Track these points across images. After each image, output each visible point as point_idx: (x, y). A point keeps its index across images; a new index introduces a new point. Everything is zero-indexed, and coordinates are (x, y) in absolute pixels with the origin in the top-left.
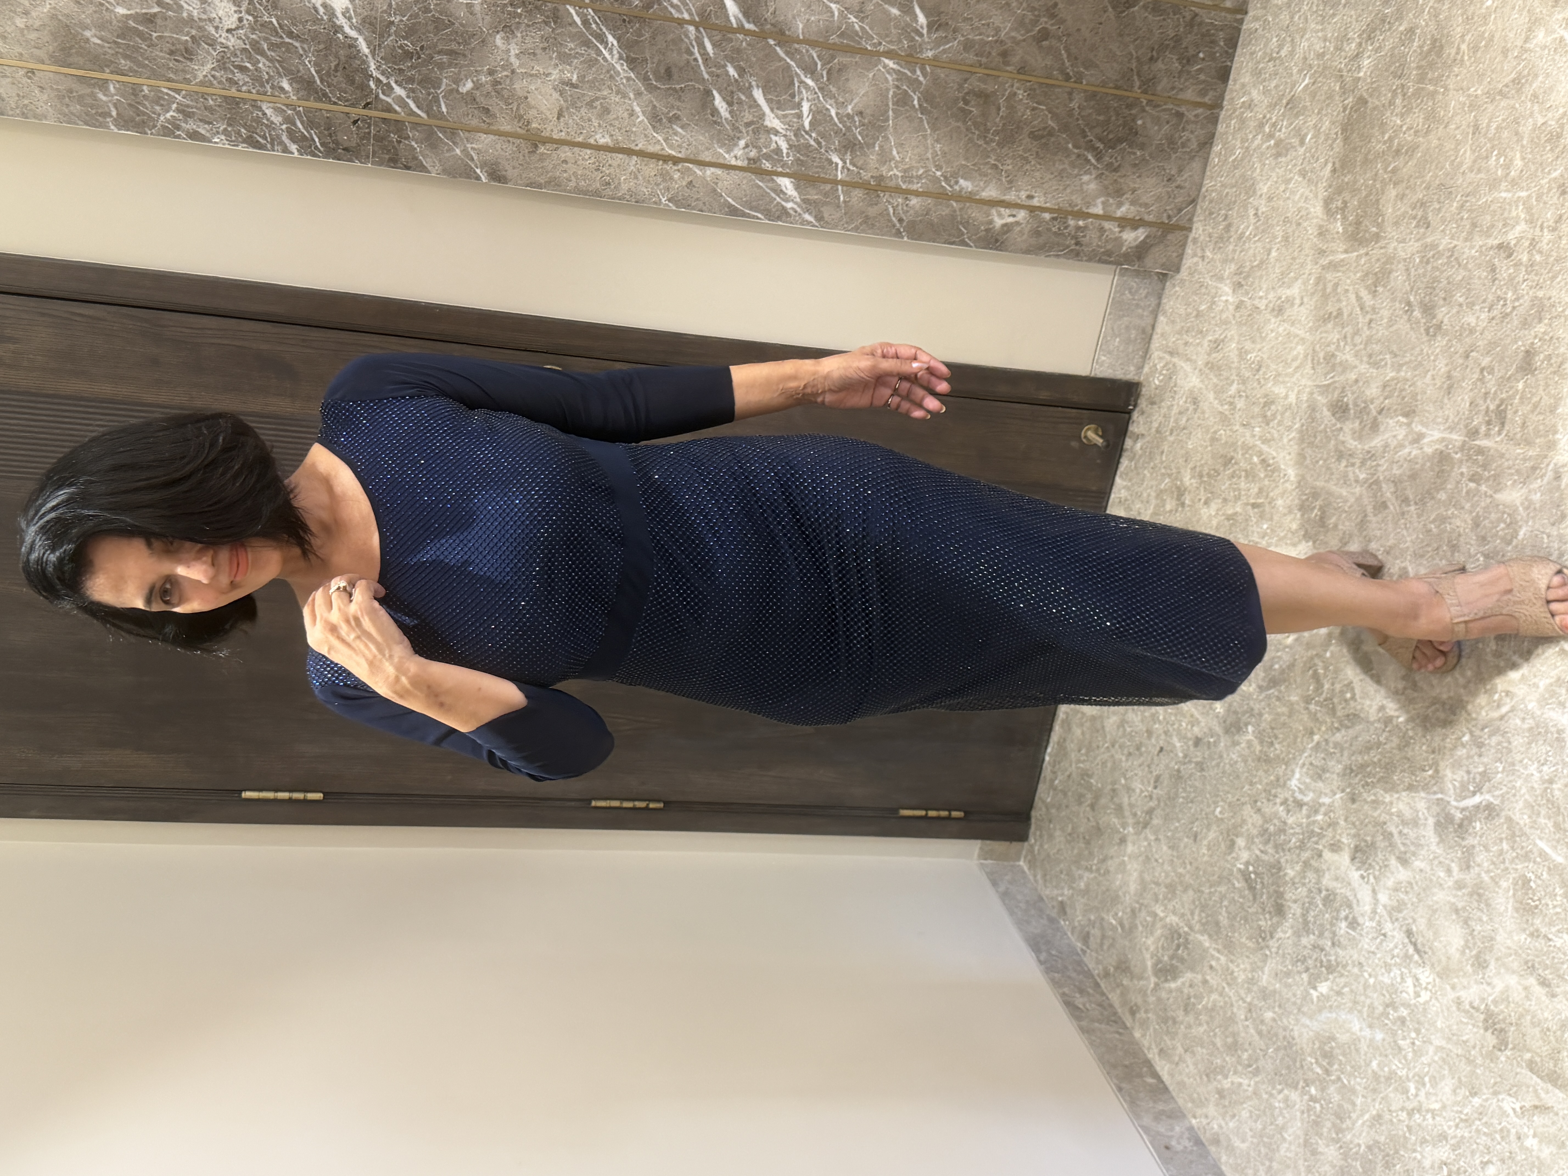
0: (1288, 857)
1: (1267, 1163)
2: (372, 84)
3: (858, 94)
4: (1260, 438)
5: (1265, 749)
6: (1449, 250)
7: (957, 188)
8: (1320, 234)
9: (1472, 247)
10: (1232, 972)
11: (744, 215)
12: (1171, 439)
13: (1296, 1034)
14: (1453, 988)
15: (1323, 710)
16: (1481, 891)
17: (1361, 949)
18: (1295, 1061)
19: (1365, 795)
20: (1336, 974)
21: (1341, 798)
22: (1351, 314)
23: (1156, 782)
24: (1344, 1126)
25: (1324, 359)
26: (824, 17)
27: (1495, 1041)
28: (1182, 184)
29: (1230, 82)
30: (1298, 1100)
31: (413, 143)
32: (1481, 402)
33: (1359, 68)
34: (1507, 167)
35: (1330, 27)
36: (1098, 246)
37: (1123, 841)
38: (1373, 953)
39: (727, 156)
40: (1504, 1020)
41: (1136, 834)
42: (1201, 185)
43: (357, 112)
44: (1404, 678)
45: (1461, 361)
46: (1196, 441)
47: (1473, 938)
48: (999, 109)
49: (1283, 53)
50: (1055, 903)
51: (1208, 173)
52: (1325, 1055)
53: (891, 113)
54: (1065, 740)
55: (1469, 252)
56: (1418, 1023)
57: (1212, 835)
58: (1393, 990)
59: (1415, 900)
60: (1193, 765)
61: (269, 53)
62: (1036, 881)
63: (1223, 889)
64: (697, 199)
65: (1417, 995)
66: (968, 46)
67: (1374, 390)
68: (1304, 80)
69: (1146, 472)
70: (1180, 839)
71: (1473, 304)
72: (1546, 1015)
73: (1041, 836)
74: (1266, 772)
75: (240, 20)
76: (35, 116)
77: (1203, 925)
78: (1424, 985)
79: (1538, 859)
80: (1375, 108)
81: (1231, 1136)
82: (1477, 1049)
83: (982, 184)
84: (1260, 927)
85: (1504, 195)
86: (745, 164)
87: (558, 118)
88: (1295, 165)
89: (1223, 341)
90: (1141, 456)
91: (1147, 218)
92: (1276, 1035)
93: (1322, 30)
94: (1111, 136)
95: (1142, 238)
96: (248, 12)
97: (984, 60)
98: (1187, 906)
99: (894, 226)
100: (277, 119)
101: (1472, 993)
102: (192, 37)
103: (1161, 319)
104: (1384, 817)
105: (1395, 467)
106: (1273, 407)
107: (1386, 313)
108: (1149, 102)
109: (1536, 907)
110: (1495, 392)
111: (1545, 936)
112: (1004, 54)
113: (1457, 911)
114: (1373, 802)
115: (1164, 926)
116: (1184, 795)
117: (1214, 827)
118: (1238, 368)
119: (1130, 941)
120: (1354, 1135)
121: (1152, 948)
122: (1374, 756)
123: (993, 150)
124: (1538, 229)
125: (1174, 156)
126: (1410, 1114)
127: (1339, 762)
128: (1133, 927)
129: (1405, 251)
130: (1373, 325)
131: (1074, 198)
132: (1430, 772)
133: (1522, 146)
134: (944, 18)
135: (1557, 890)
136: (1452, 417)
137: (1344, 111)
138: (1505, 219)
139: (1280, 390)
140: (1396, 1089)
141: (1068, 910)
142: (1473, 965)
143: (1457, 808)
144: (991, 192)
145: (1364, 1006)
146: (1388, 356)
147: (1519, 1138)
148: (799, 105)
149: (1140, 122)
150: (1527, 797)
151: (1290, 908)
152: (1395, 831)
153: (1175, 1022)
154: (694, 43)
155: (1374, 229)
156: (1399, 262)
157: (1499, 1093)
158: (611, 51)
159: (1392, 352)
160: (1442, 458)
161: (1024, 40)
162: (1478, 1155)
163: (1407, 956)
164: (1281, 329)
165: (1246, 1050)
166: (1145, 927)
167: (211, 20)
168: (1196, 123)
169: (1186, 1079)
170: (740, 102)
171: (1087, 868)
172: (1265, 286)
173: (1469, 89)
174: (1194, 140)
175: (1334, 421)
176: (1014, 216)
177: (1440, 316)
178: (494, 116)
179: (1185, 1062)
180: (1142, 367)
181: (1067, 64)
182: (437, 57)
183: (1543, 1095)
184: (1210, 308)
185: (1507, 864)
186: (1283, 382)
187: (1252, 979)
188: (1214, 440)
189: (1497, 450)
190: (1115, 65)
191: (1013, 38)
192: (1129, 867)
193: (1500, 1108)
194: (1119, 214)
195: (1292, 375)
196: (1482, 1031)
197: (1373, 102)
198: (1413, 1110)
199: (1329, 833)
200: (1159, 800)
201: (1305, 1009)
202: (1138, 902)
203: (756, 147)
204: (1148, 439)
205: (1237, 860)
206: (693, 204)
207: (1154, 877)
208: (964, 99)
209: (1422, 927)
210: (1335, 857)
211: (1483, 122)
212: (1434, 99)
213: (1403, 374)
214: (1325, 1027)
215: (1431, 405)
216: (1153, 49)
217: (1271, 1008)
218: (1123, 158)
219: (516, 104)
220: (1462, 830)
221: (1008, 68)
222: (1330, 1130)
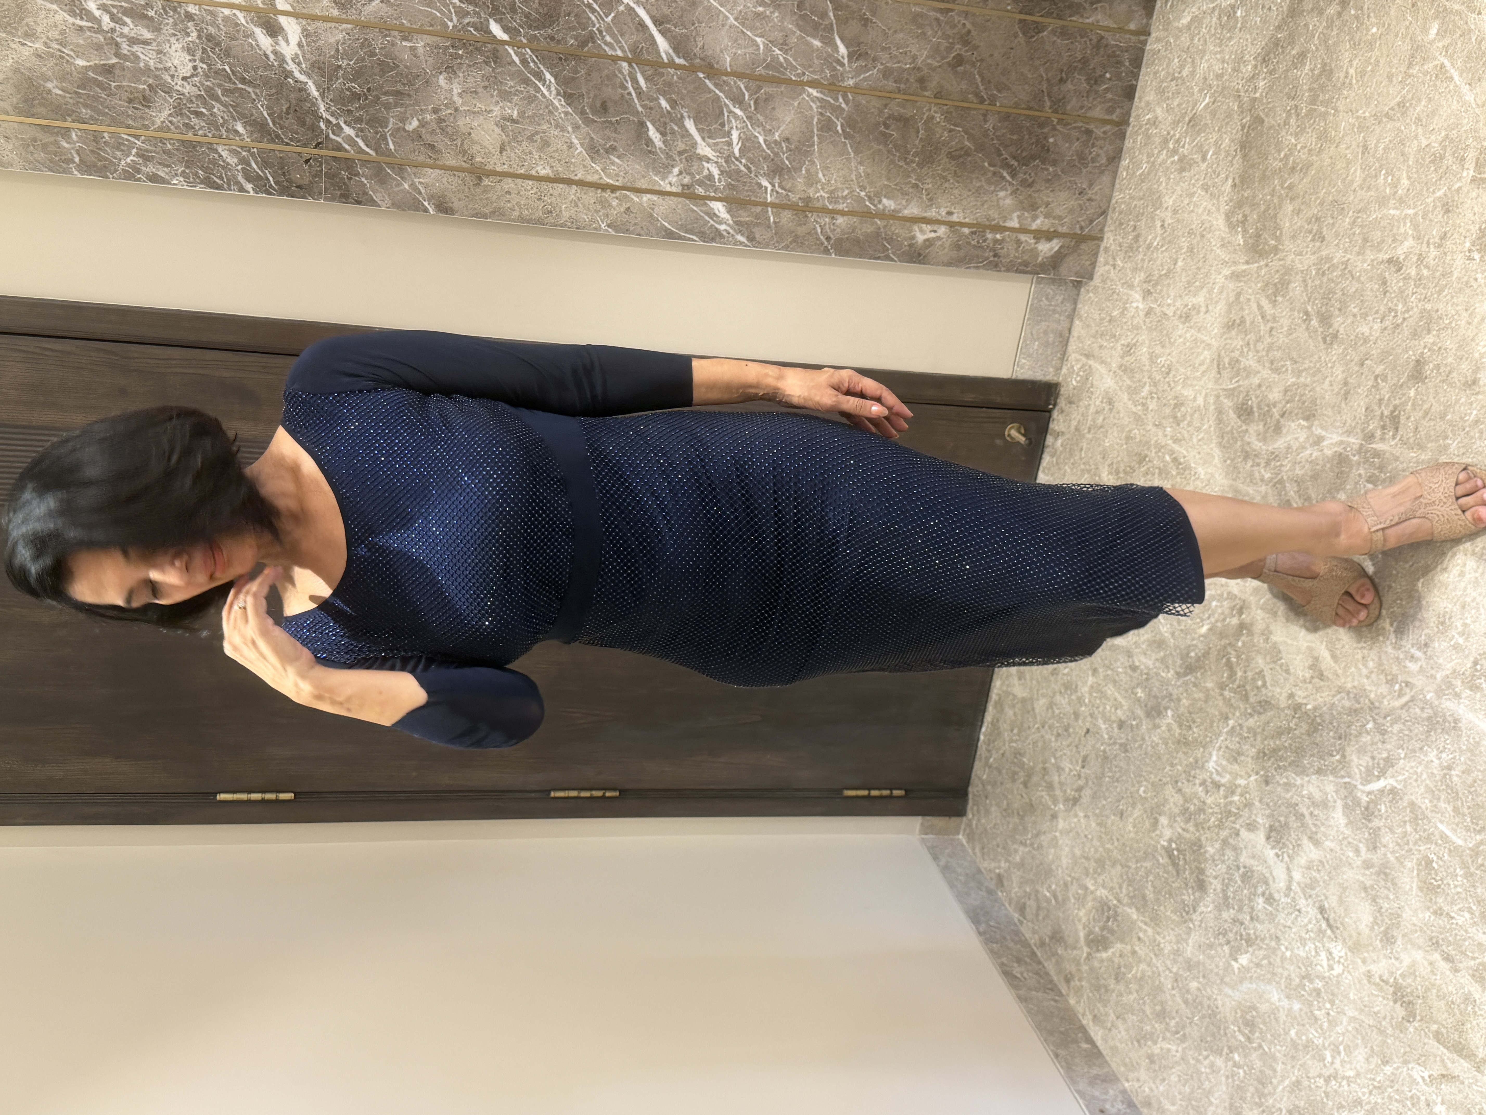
0: (1208, 836)
2: (322, 125)
3: (784, 122)
4: (1172, 437)
5: (1184, 732)
6: (1343, 263)
7: (880, 206)
8: (1223, 246)
9: (1364, 261)
10: (1159, 944)
11: (680, 238)
12: (1090, 436)
13: (1220, 1003)
14: (1364, 961)
15: (1237, 696)
16: (1388, 871)
17: (1278, 924)
18: (1219, 1028)
19: (1278, 778)
20: (1255, 947)
21: (1256, 780)
22: (1253, 322)
23: (1083, 761)
24: (1266, 1091)
25: (1229, 364)
26: (750, 50)
27: (1404, 1013)
28: (1093, 197)
29: (1136, 99)
30: (1223, 1066)
31: (363, 179)
32: (1376, 408)
33: (1255, 89)
34: (1395, 185)
35: (1227, 49)
36: (1016, 257)
37: (1054, 816)
38: (1289, 927)
39: (662, 183)
40: (1412, 992)
41: (1066, 811)
42: (1110, 198)
43: (309, 151)
44: (1310, 668)
45: (1356, 369)
46: (1111, 440)
47: (1381, 915)
48: (918, 132)
49: (1185, 73)
50: (993, 876)
51: (1117, 186)
52: (1247, 1024)
53: (816, 138)
54: (998, 721)
55: (1361, 265)
56: (1333, 994)
57: (1137, 813)
58: (1308, 963)
59: (1326, 878)
60: (1117, 747)
61: (223, 98)
62: (975, 854)
63: (1148, 864)
64: (635, 224)
65: (1331, 968)
66: (886, 73)
67: (1277, 395)
68: (1204, 99)
69: (1067, 468)
70: (1107, 817)
71: (1367, 315)
72: (1450, 988)
73: (978, 811)
74: (1185, 753)
75: (195, 68)
76: (2, 165)
77: (1131, 898)
78: (1337, 959)
79: (1440, 842)
80: (1270, 128)
81: (1162, 1099)
82: (1388, 1020)
83: (904, 202)
84: (1183, 901)
85: (1392, 212)
86: (679, 190)
87: (501, 152)
88: (1198, 179)
89: (1135, 345)
90: (1061, 453)
91: (1060, 229)
92: (1201, 1003)
93: (1220, 52)
94: (1024, 154)
95: (1056, 249)
96: (202, 61)
97: (902, 86)
98: (1115, 880)
99: (822, 244)
100: (232, 160)
101: (1381, 967)
102: (150, 86)
103: (1077, 322)
104: (1296, 799)
105: (1297, 467)
106: (1183, 409)
107: (1285, 322)
108: (1060, 121)
109: (1439, 886)
110: (1389, 399)
111: (1448, 914)
112: (922, 81)
113: (1365, 889)
114: (1286, 784)
115: (1095, 899)
116: (1110, 774)
117: (1139, 806)
118: (1149, 371)
119: (1064, 912)
120: (1275, 1100)
121: (1084, 920)
122: (1285, 740)
123: (914, 170)
124: (1424, 245)
125: (1084, 171)
126: (1327, 1080)
127: (1252, 746)
128: (1066, 900)
129: (1302, 263)
130: (1274, 333)
131: (990, 213)
132: (1338, 757)
133: (1408, 166)
134: (863, 48)
135: (1458, 870)
136: (1349, 421)
137: (1242, 130)
138: (1394, 235)
139: (1188, 393)
140: (1313, 1057)
141: (1006, 883)
142: (1381, 941)
143: (1363, 792)
144: (913, 210)
145: (1281, 978)
146: (1288, 363)
147: (1428, 1105)
148: (729, 134)
149: (1051, 140)
150: (1428, 782)
151: (1211, 883)
152: (1306, 812)
153: (1107, 990)
154: (628, 78)
155: (1273, 242)
156: (1297, 274)
157: (1409, 1062)
158: (549, 88)
159: (1292, 359)
160: (1341, 460)
161: (940, 67)
163: (1320, 931)
164: (1188, 335)
165: (1174, 1018)
166: (1077, 899)
167: (166, 69)
168: (1105, 139)
169: (1118, 1044)
170: (673, 132)
171: (1021, 842)
172: (1172, 294)
173: (1357, 111)
174: (1103, 155)
175: (1240, 423)
176: (935, 231)
177: (1336, 325)
178: (439, 152)
179: (1117, 1028)
180: (1061, 368)
181: (982, 88)
182: (384, 98)
183: (1449, 1065)
184: (1122, 314)
185: (1411, 846)
186: (1191, 385)
187: (1178, 951)
188: (1128, 438)
189: (1392, 453)
190: (1027, 87)
191: (930, 64)
192: (1060, 842)
193: (1410, 1076)
194: (1034, 226)
195: (1201, 379)
196: (1391, 1003)
197: (1268, 121)
198: (1329, 1077)
199: (1246, 813)
200: (1087, 779)
201: (1227, 980)
202: (1070, 876)
203: (689, 174)
204: (1068, 436)
205: (1161, 837)
206: (632, 229)
207: (1084, 851)
208: (885, 124)
209: (1334, 904)
210: (1251, 836)
211: (1372, 143)
212: (1325, 120)
213: (1302, 380)
214: (1246, 997)
215: (1329, 409)
216: (1062, 71)
217: (1195, 978)
218: (1036, 174)
219: (460, 140)
220: (1369, 813)
221: (926, 94)
222: (1253, 1095)
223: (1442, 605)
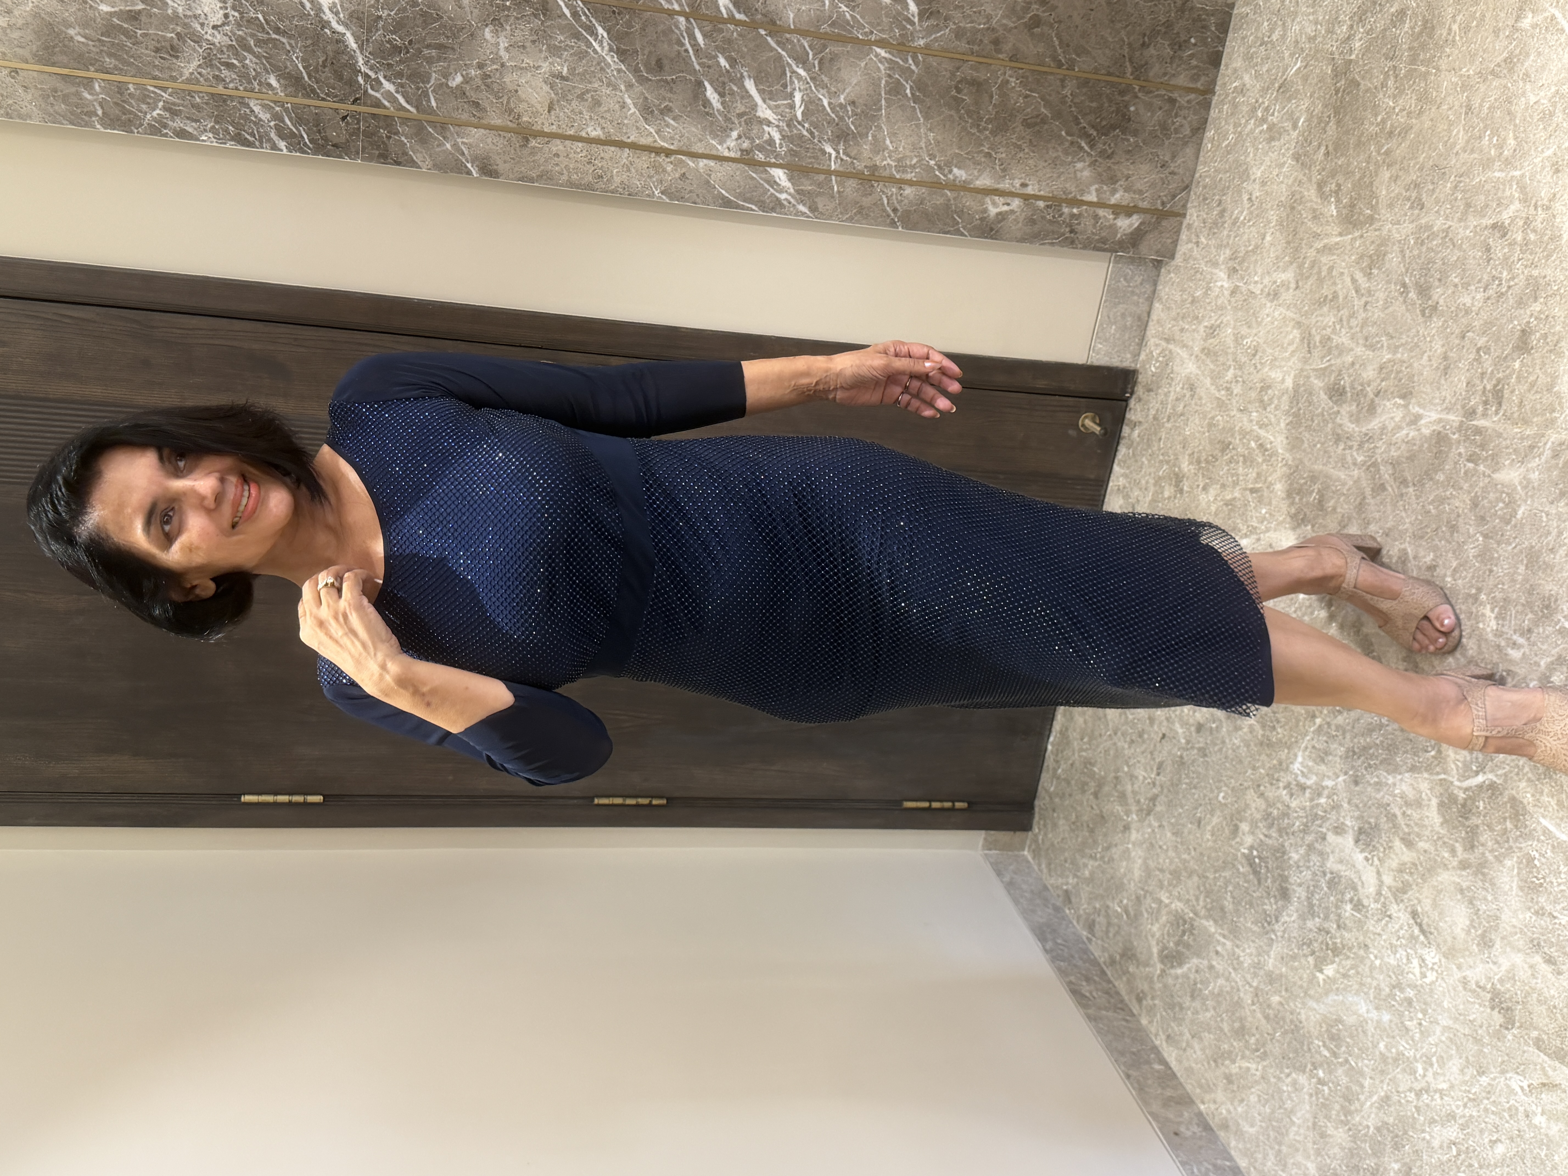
0: (1292, 841)
1: (1277, 1147)
2: (361, 80)
3: (850, 83)
4: (1258, 423)
5: (1268, 733)
6: (1443, 231)
7: (951, 177)
8: (1315, 218)
9: (1466, 228)
10: (1239, 957)
11: (738, 206)
12: (1169, 425)
13: (1303, 1017)
14: (1459, 967)
16: (1486, 871)
17: (1367, 931)
18: (1302, 1044)
19: (1368, 777)
20: (1342, 957)
21: (1344, 781)
22: (1346, 297)
23: (1158, 769)
24: (1353, 1108)
25: (1320, 342)
26: (814, 6)
27: (1502, 1020)
28: (1176, 170)
29: (1222, 67)
30: (1306, 1084)
31: (403, 139)
32: (1478, 382)
33: (1351, 51)
34: (1500, 147)
36: (1093, 233)
37: (1127, 828)
38: (1379, 934)
39: (719, 147)
40: (1511, 999)
41: (1139, 821)
42: (1194, 171)
43: (346, 107)
44: (1404, 660)
45: (1457, 342)
46: (1193, 427)
47: (1478, 918)
48: (992, 97)
49: (1274, 37)
50: (1060, 892)
51: (1201, 159)
52: (1332, 1038)
53: (883, 102)
54: (1067, 729)
55: (1463, 232)
56: (1425, 1004)
57: (1215, 820)
58: (1399, 971)
59: (1419, 880)
60: (1196, 751)
61: (255, 49)
62: (1041, 870)
63: (1227, 874)
64: (691, 191)
65: (1424, 975)
66: (959, 34)
67: (1371, 373)
68: (1296, 64)
69: (1144, 459)
70: (1184, 825)
71: (1469, 285)
72: (1552, 992)
73: (1045, 825)
74: (1268, 756)
75: (226, 16)
76: (20, 116)
77: (1208, 910)
78: (1430, 966)
79: (1542, 838)
80: (1367, 91)
81: (1240, 1121)
82: (1484, 1028)
83: (975, 172)
84: (1265, 911)
85: (1497, 174)
86: (738, 155)
87: (549, 112)
88: (1288, 149)
89: (1219, 326)
90: (1138, 444)
91: (1141, 205)
92: (1283, 1019)
93: (1313, 13)
94: (1104, 123)
95: (1136, 225)
96: (234, 8)
97: (976, 48)
98: (1192, 892)
99: (889, 216)
100: (265, 116)
101: (1477, 972)
102: (178, 34)
103: (1157, 305)
104: (1388, 799)
105: (1393, 449)
106: (1270, 392)
107: (1381, 295)
108: (1142, 88)
109: (1541, 885)
110: (1492, 372)
111: (1550, 913)
112: (996, 42)
113: (1461, 891)
114: (1377, 783)
115: (1169, 913)
116: (1187, 781)
117: (1218, 813)
118: (1234, 354)
119: (1136, 928)
120: (1363, 1117)
121: (1158, 935)
122: (1376, 738)
123: (987, 138)
124: (1532, 208)
125: (1167, 142)
126: (1418, 1094)
127: (1341, 744)
128: (1138, 915)
129: (1399, 233)
130: (1368, 307)
131: (1068, 185)
132: (1433, 753)
133: (1515, 125)
134: (935, 7)
135: (1562, 867)
136: (1449, 397)
137: (1336, 94)
138: (1499, 199)
139: (1276, 375)
140: (1404, 1070)
141: (1073, 900)
142: (1478, 945)
143: (1460, 788)
144: (984, 181)
145: (1370, 988)
146: (1384, 339)
147: (1527, 1116)
148: (791, 96)
149: (1132, 109)
150: (1530, 775)
151: (1295, 891)
152: (1399, 813)
153: (1181, 1008)
154: (685, 34)
155: (1369, 212)
156: (1394, 244)
157: (1507, 1072)
158: (601, 43)
159: (1388, 334)
160: (1440, 439)
161: (1016, 27)
162: (1486, 1134)
163: (1412, 937)
164: (1276, 314)
165: (1254, 1035)
166: (1151, 914)
167: (196, 17)
168: (1189, 108)
169: (1194, 1065)
170: (732, 93)
171: (1091, 856)
172: (1260, 271)
173: (1461, 69)
174: (1187, 126)
175: (1331, 404)
176: (1008, 204)
177: (1435, 297)
178: (484, 110)
179: (1192, 1048)
180: (1139, 355)
181: (1059, 51)
182: (426, 52)
183: (1550, 1073)
184: (1206, 294)
185: (1511, 843)
186: (1280, 367)
187: (1259, 964)
188: (1211, 425)
189: (1494, 430)
190: (1107, 51)
191: (1005, 25)
192: (1133, 854)
193: (1508, 1086)
194: (1113, 201)
195: (1289, 359)
196: (1489, 1010)
197: (1365, 84)
198: (1421, 1091)
199: (1333, 816)
200: (1162, 787)
201: (1312, 992)
202: (1143, 889)
203: (749, 138)
204: (1145, 426)
205: (1241, 844)
206: (687, 196)
207: (1158, 863)
208: (956, 87)
209: (1428, 908)
210: (1340, 839)
211: (1476, 103)
212: (1426, 80)
213: (1399, 355)
214: (1331, 1009)
215: (1428, 386)
216: (1144, 35)
217: (1277, 992)
218: (1116, 145)
219: (505, 98)
220: (1466, 810)
221: (1000, 56)
222: (1338, 1112)
223: (1548, 588)
